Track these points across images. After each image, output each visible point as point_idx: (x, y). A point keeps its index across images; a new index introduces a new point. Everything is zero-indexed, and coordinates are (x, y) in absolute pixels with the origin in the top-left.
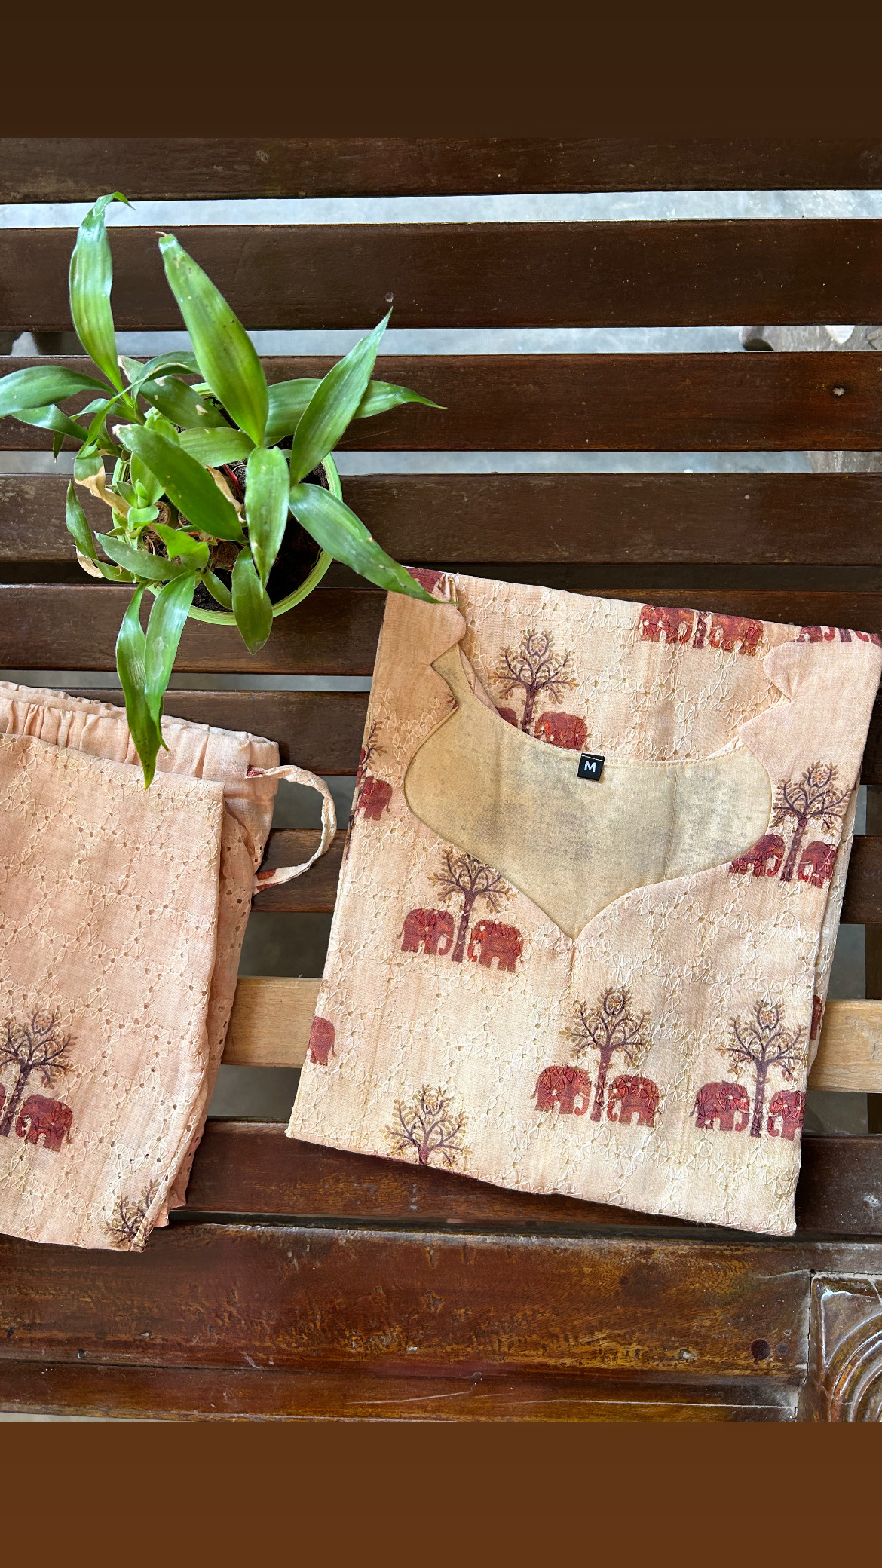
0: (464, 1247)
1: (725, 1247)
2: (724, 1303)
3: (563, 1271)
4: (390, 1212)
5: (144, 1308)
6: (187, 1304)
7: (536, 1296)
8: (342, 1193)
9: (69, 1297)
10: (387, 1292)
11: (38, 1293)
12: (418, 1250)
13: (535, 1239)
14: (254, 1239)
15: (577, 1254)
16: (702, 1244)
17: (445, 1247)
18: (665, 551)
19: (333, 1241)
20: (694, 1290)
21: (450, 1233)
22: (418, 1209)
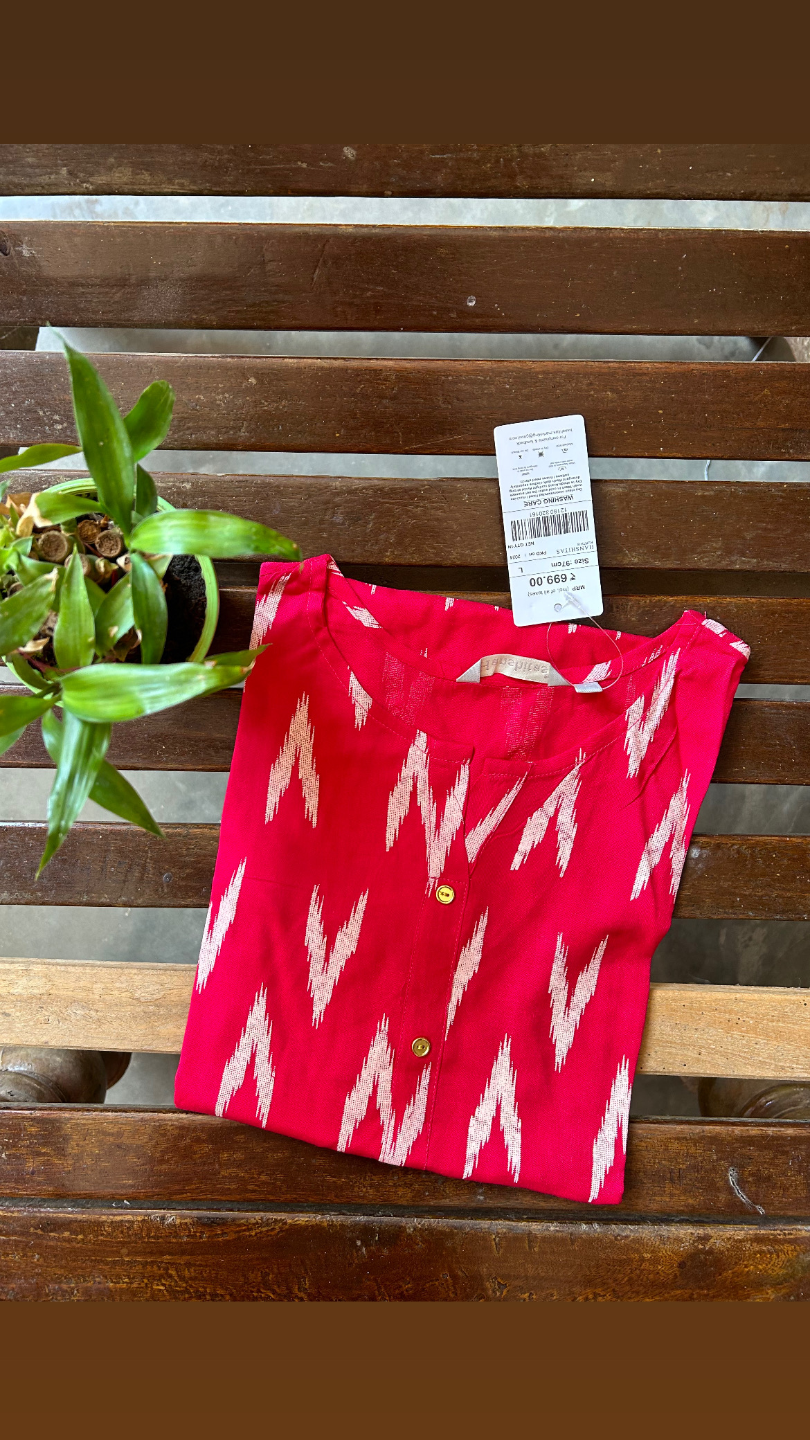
0: (529, 1234)
1: (778, 1232)
2: (776, 1284)
3: (625, 1257)
4: (457, 1203)
5: (217, 1295)
6: (259, 1291)
7: (599, 1280)
8: (411, 1185)
9: (143, 1285)
10: (454, 1277)
11: (112, 1282)
12: (484, 1239)
13: (596, 1226)
14: (324, 1228)
15: (638, 1241)
16: (756, 1229)
17: (510, 1235)
18: (733, 558)
19: (401, 1229)
20: (748, 1272)
21: (513, 1221)
22: (485, 1199)
